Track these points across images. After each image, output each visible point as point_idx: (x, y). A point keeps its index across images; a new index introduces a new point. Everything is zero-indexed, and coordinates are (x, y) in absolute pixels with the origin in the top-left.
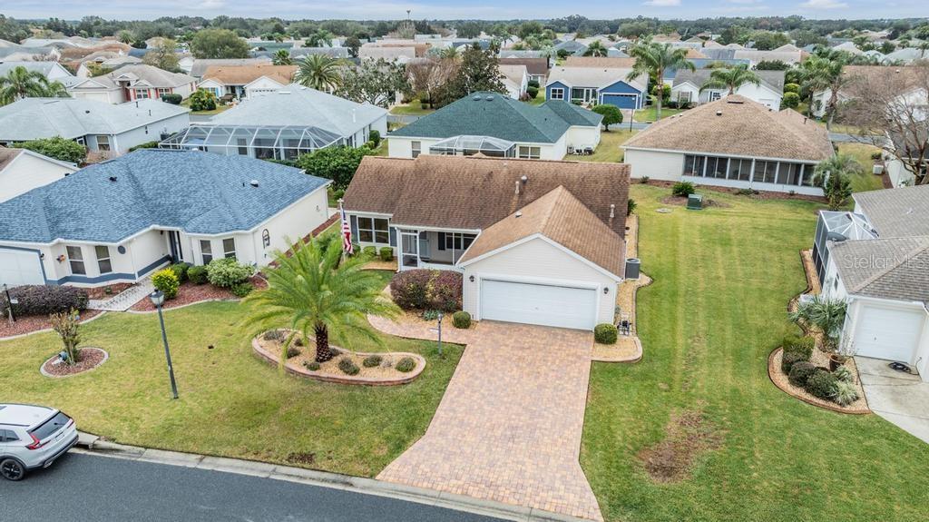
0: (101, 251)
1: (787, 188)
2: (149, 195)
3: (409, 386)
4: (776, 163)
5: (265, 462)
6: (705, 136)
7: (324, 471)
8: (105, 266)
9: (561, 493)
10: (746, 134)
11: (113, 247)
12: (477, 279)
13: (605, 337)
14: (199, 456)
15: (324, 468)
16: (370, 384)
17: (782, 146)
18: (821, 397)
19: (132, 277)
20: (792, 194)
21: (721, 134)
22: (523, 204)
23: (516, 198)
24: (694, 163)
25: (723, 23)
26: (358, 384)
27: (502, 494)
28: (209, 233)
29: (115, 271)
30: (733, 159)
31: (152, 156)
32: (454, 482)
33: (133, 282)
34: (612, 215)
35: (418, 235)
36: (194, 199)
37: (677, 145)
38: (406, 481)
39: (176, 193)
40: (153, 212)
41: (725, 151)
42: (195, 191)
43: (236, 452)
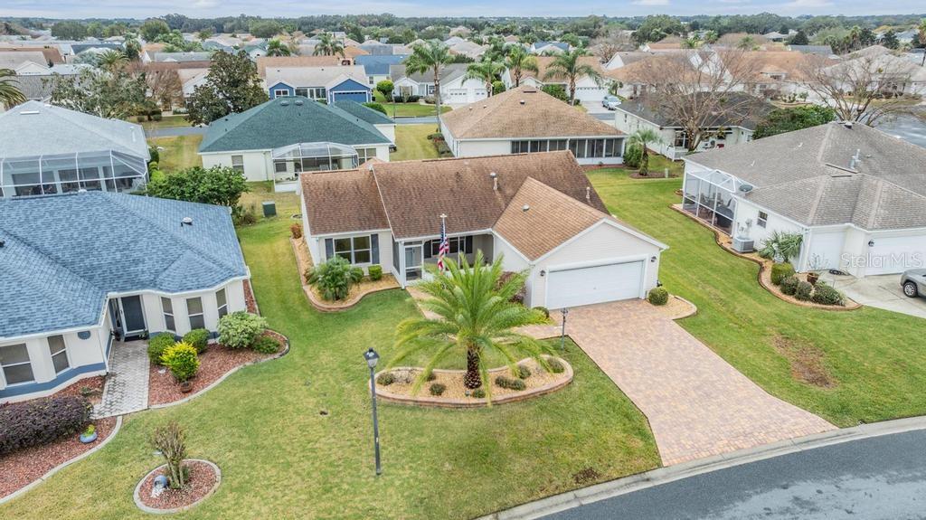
0: (55, 342)
1: (596, 161)
2: (67, 256)
3: (577, 383)
4: (584, 140)
5: (559, 494)
6: (521, 123)
7: (618, 478)
8: (61, 362)
9: (792, 420)
10: (552, 119)
11: (69, 333)
12: (547, 272)
13: (657, 299)
14: (491, 516)
15: (615, 476)
16: (544, 394)
17: (584, 127)
18: (830, 304)
19: (101, 366)
20: (601, 165)
21: (533, 121)
22: (509, 199)
23: (498, 194)
24: (519, 147)
25: (328, 21)
26: (534, 396)
27: (760, 438)
28: (203, 287)
29: (73, 365)
30: (551, 141)
31: (26, 206)
32: (720, 443)
33: (103, 373)
34: (588, 197)
35: (422, 245)
36: (141, 250)
37: (502, 133)
38: (688, 458)
39: (106, 248)
40: (91, 278)
41: (544, 134)
42: (136, 242)
43: (521, 496)
